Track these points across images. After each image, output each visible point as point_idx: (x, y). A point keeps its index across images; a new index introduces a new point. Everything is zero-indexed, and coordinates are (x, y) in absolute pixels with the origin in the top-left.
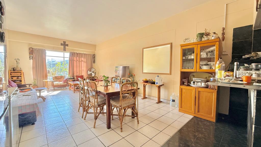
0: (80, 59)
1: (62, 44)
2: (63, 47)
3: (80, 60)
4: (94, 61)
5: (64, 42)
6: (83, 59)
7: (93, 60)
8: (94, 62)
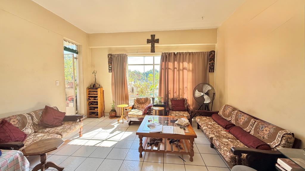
0: (181, 64)
1: (148, 41)
2: (150, 45)
3: (181, 68)
4: (210, 68)
5: (153, 36)
6: (186, 64)
7: (209, 65)
8: (212, 69)
